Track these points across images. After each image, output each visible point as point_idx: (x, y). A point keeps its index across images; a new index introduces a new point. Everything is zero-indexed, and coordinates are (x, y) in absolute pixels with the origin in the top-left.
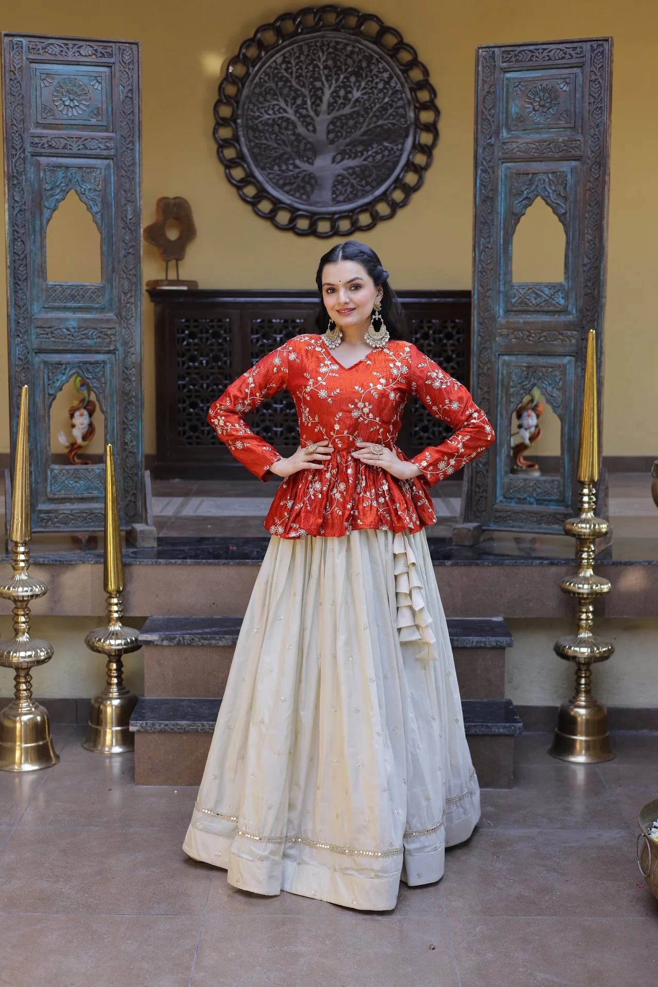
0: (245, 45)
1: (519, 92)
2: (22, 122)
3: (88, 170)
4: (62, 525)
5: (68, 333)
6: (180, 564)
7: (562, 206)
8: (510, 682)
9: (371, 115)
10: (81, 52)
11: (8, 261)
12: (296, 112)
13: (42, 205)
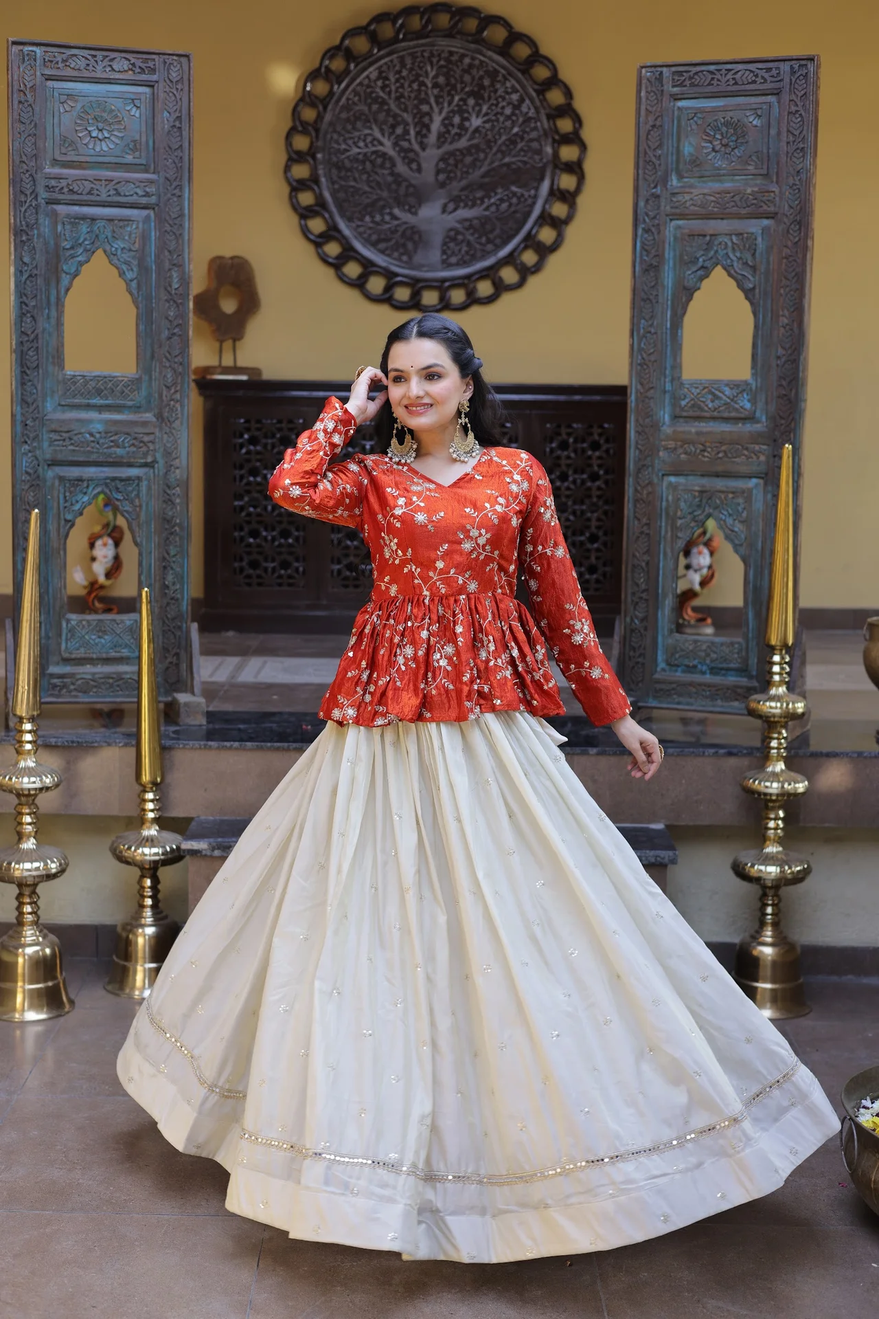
0: (329, 55)
1: (694, 127)
2: (34, 158)
3: (121, 224)
4: (80, 694)
5: (92, 439)
6: (236, 749)
7: (749, 279)
9: (495, 149)
11: (14, 343)
12: (395, 144)
13: (60, 269)
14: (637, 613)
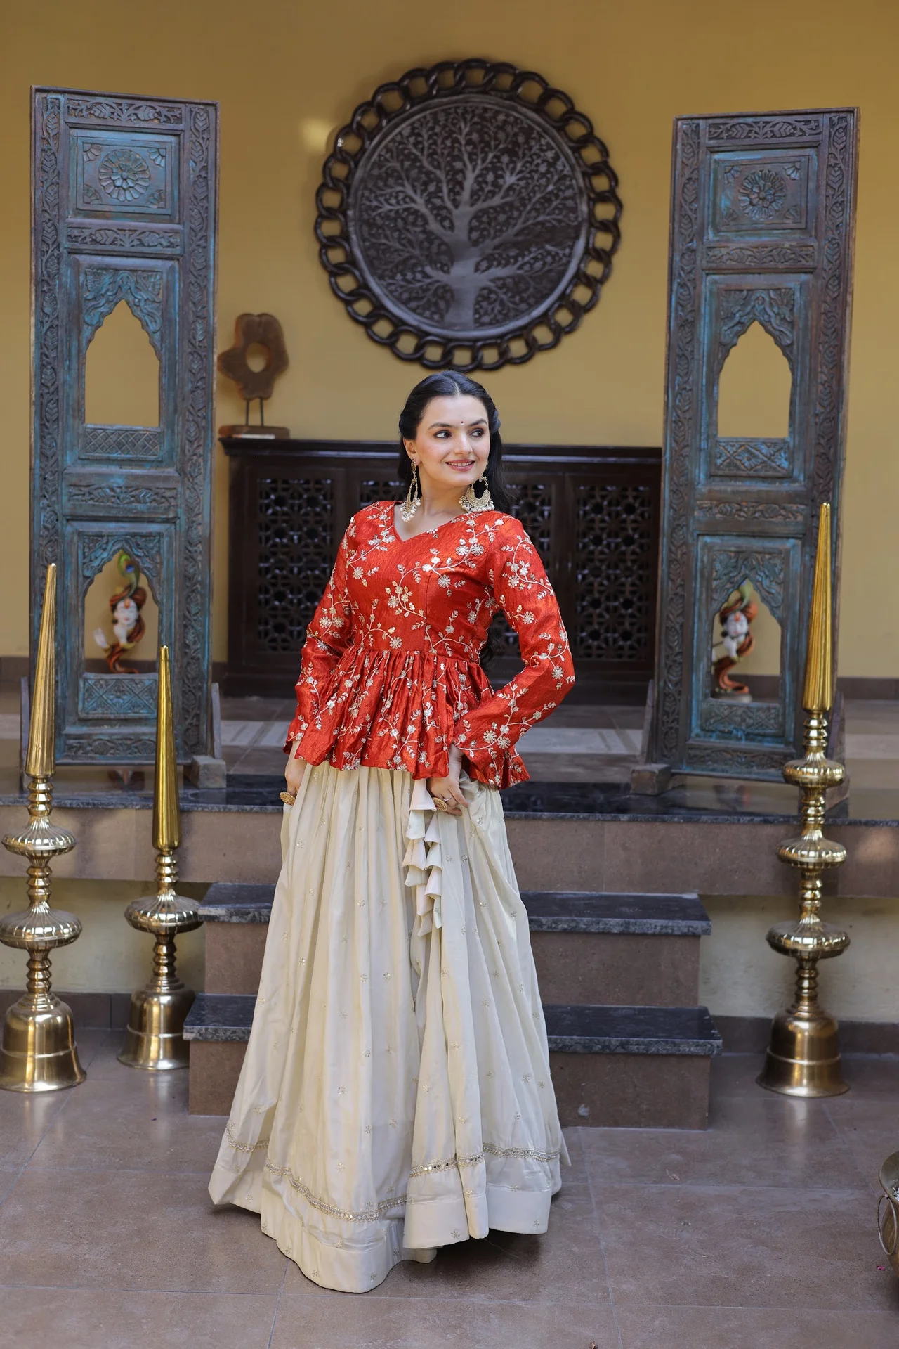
0: (361, 110)
1: (731, 180)
2: (56, 208)
3: (145, 274)
4: (98, 755)
5: (113, 494)
6: (257, 812)
7: (787, 335)
8: (705, 983)
9: (529, 207)
10: (139, 115)
11: (33, 395)
12: (428, 202)
13: (81, 320)
14: (671, 677)
